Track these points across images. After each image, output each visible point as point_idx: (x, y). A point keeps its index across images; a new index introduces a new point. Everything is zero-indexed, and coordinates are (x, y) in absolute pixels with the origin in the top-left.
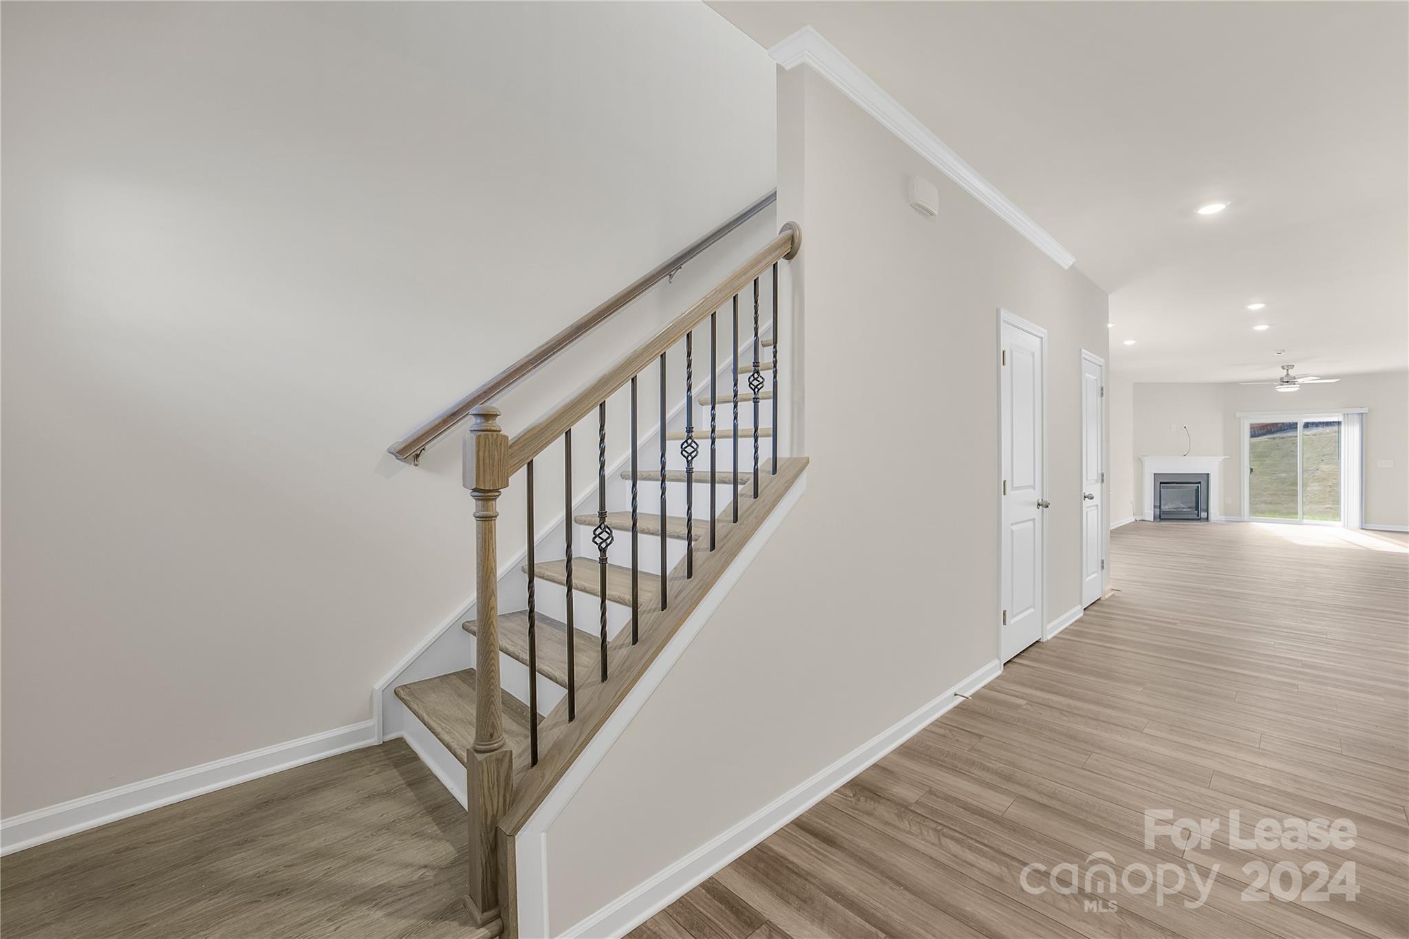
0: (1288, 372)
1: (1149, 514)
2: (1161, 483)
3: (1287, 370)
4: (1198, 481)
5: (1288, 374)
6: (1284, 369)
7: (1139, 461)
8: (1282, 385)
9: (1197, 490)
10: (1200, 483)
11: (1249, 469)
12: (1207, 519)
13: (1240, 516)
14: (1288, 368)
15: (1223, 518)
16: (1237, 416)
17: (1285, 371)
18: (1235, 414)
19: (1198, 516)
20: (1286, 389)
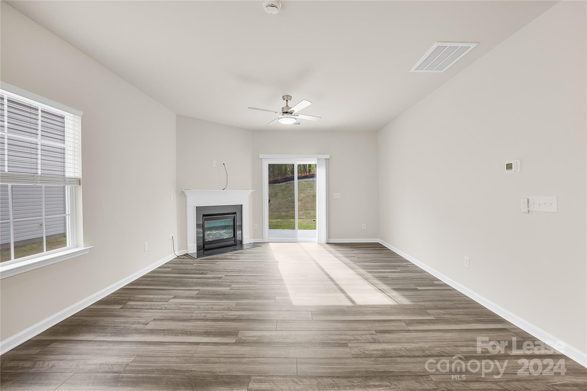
0: (287, 103)
1: (192, 249)
2: (204, 216)
3: (287, 101)
4: (234, 211)
5: (287, 106)
6: (284, 99)
7: (182, 195)
9: (234, 219)
10: (235, 213)
12: (241, 244)
14: (287, 98)
16: (260, 158)
17: (285, 101)
19: (235, 243)
20: (287, 121)
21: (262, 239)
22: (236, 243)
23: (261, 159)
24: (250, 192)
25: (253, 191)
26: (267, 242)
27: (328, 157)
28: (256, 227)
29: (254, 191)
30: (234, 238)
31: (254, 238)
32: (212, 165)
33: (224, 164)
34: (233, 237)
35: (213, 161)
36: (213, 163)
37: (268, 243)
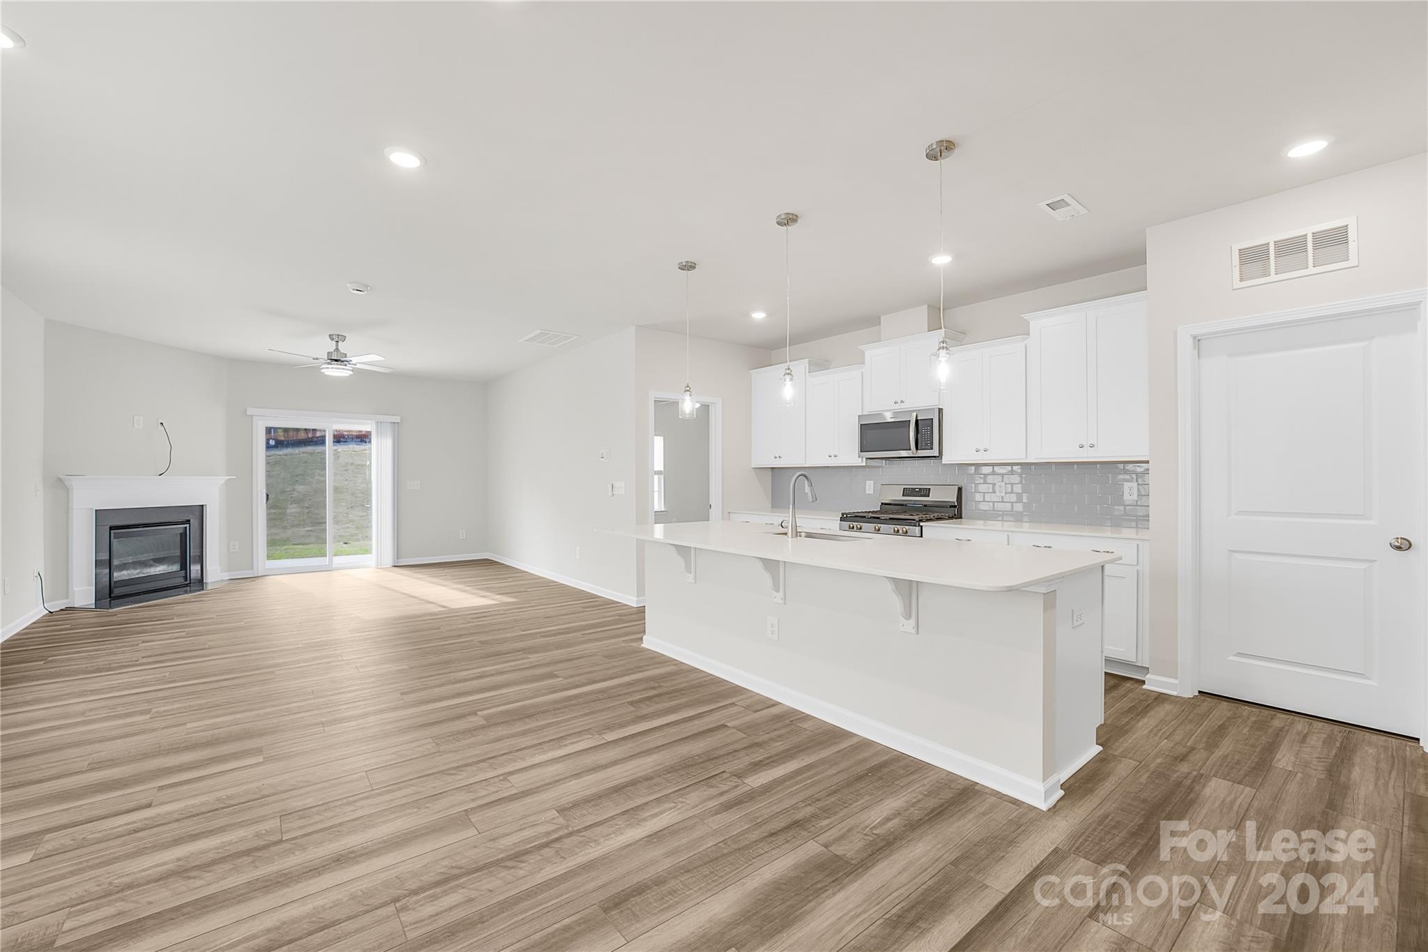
0: (337, 345)
1: (85, 594)
2: (111, 528)
3: (338, 342)
4: (185, 518)
5: (337, 349)
6: (332, 339)
7: (60, 486)
8: (328, 364)
9: (183, 536)
10: (188, 522)
11: (265, 496)
12: (201, 582)
13: (252, 569)
14: (338, 338)
15: (226, 576)
16: (248, 413)
17: (335, 343)
18: (246, 410)
19: (186, 580)
20: (334, 371)
21: (251, 572)
22: (188, 582)
23: (252, 416)
24: (222, 479)
25: (230, 479)
26: (262, 576)
27: (397, 419)
28: (234, 549)
29: (234, 477)
30: (183, 572)
31: (229, 571)
32: (133, 426)
33: (162, 423)
34: (181, 570)
35: (136, 417)
36: (135, 421)
37: (264, 578)
